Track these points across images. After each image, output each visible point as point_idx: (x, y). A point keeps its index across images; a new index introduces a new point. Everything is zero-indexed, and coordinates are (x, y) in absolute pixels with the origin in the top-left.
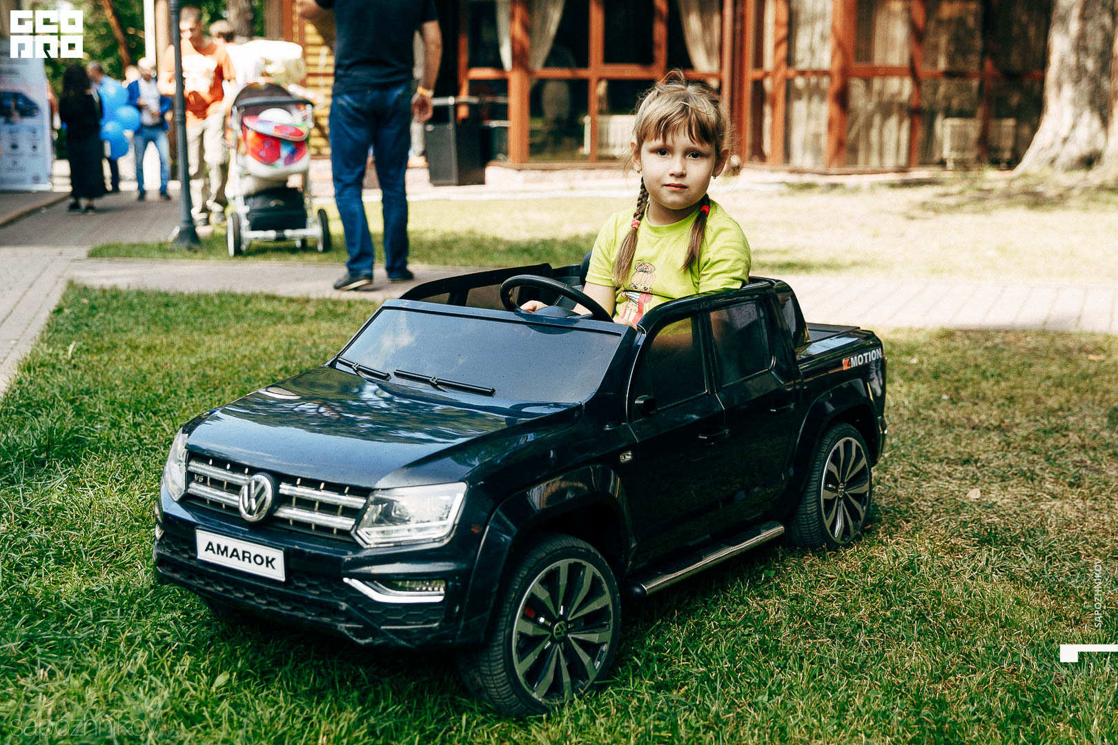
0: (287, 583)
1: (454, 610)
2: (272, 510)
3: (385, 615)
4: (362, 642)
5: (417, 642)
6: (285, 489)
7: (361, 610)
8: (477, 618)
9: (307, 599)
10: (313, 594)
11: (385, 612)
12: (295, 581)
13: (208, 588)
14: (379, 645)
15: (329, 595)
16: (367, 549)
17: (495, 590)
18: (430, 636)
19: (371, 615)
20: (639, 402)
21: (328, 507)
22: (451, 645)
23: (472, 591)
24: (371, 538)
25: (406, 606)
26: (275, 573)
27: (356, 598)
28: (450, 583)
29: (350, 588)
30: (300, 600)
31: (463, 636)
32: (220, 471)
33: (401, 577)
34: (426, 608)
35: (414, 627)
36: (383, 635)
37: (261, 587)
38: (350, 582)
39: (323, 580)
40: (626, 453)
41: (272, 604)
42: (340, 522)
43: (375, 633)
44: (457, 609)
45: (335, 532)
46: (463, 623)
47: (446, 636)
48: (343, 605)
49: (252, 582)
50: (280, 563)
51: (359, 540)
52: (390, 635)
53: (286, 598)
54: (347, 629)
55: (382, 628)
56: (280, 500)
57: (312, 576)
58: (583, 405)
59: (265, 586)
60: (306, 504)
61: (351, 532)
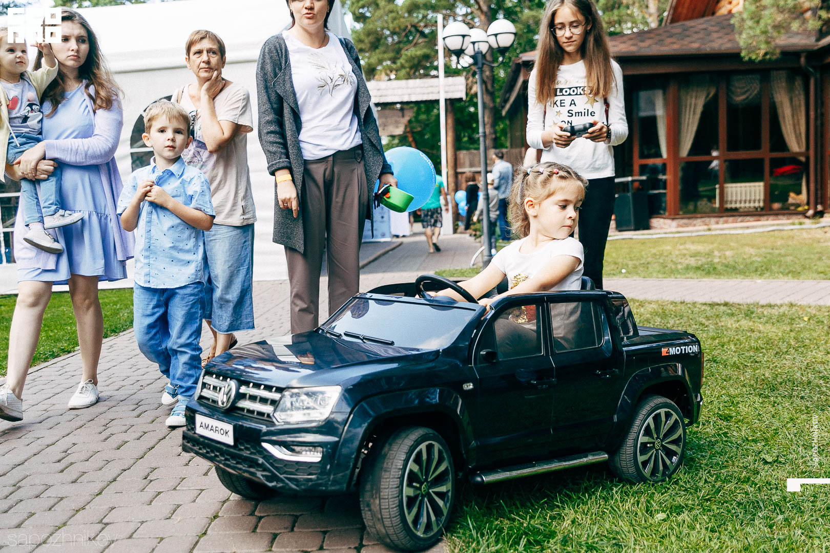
0: (235, 446)
1: (326, 467)
2: (234, 402)
3: (285, 468)
4: (270, 485)
5: (303, 487)
6: (243, 389)
7: (271, 464)
8: (341, 474)
9: (243, 456)
10: (246, 453)
11: (285, 466)
12: (239, 445)
13: (200, 451)
14: (280, 488)
15: (254, 454)
16: (279, 425)
17: (353, 456)
18: (310, 483)
19: (277, 468)
20: (483, 353)
21: (264, 401)
22: (324, 490)
23: (339, 456)
24: (282, 419)
25: (298, 463)
26: (229, 440)
27: (268, 456)
28: (325, 450)
29: (266, 450)
30: (240, 457)
31: (332, 485)
32: (216, 380)
33: (295, 443)
34: (310, 465)
35: (302, 477)
36: (282, 481)
37: (222, 449)
38: (265, 445)
39: (252, 444)
40: (468, 384)
41: (226, 459)
42: (267, 409)
43: (278, 480)
44: (328, 467)
45: (266, 416)
46: (332, 477)
47: (320, 485)
48: (261, 461)
49: (218, 445)
50: (231, 433)
51: (274, 420)
52: (287, 481)
53: (233, 457)
54: (262, 475)
55: (282, 476)
56: (240, 396)
57: (247, 442)
58: (441, 351)
59: (225, 448)
60: (253, 398)
61: (271, 415)
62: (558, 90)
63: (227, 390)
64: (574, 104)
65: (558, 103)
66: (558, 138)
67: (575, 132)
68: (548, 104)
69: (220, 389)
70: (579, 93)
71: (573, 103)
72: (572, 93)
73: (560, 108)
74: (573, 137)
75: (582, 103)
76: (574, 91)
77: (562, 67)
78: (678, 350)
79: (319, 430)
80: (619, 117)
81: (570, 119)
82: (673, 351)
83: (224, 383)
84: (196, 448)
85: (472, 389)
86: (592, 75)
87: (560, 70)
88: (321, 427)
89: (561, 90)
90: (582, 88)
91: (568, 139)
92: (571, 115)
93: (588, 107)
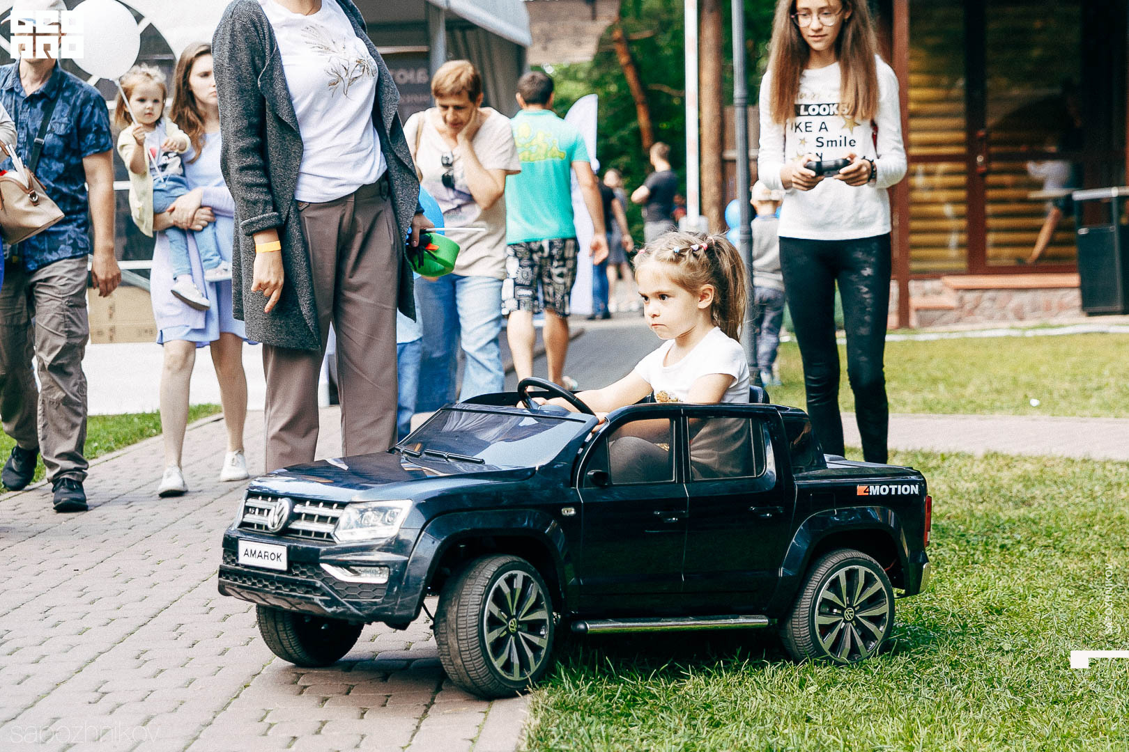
0: (289, 572)
1: (393, 590)
2: (287, 523)
3: (346, 591)
4: (330, 610)
5: (366, 612)
6: (298, 509)
7: (331, 588)
8: (409, 598)
9: (298, 580)
10: (302, 578)
11: (346, 588)
12: (293, 570)
13: (244, 585)
14: (341, 613)
15: (312, 577)
16: (341, 544)
17: (424, 578)
18: (375, 607)
19: (336, 591)
20: (591, 473)
21: (323, 519)
22: (390, 616)
23: (408, 577)
24: (344, 537)
25: (361, 585)
26: (283, 565)
27: (328, 579)
28: (391, 570)
29: (324, 571)
30: (294, 583)
31: (399, 610)
32: (264, 502)
33: (358, 563)
34: (375, 587)
35: (364, 600)
36: (343, 605)
37: (273, 576)
38: (324, 566)
39: (309, 567)
40: (569, 509)
41: (278, 588)
42: (325, 528)
43: (338, 604)
44: (396, 589)
45: (325, 535)
46: (399, 600)
47: (386, 609)
48: (319, 584)
49: (268, 573)
50: (284, 558)
51: (335, 539)
52: (348, 605)
53: (286, 583)
54: (321, 600)
55: (343, 600)
56: (295, 517)
57: (303, 565)
58: (537, 469)
59: (275, 575)
60: (310, 517)
61: (332, 533)
62: (802, 107)
63: (278, 511)
64: (826, 128)
65: (802, 127)
66: (799, 176)
67: (821, 171)
68: (789, 126)
69: (269, 511)
70: (831, 113)
71: (823, 127)
72: (822, 112)
73: (804, 135)
74: (819, 178)
75: (837, 127)
76: (824, 110)
77: (807, 73)
78: (884, 490)
79: (387, 548)
80: (892, 146)
81: (819, 151)
82: (875, 490)
83: (274, 503)
84: (239, 582)
85: (574, 516)
86: (849, 85)
87: (803, 76)
88: (389, 544)
89: (807, 107)
90: (836, 106)
91: (812, 180)
92: (820, 144)
93: (846, 132)
